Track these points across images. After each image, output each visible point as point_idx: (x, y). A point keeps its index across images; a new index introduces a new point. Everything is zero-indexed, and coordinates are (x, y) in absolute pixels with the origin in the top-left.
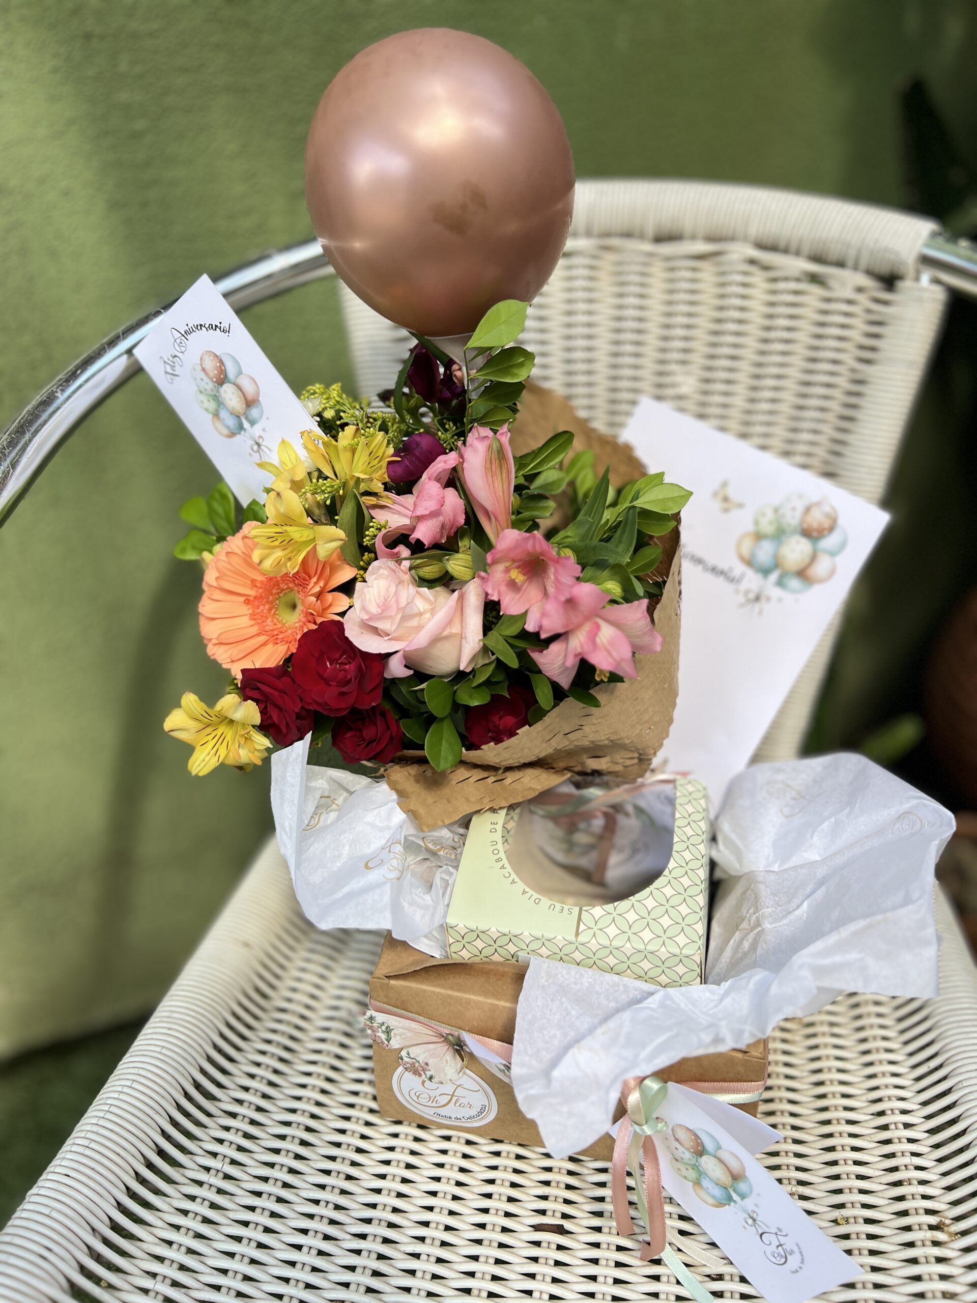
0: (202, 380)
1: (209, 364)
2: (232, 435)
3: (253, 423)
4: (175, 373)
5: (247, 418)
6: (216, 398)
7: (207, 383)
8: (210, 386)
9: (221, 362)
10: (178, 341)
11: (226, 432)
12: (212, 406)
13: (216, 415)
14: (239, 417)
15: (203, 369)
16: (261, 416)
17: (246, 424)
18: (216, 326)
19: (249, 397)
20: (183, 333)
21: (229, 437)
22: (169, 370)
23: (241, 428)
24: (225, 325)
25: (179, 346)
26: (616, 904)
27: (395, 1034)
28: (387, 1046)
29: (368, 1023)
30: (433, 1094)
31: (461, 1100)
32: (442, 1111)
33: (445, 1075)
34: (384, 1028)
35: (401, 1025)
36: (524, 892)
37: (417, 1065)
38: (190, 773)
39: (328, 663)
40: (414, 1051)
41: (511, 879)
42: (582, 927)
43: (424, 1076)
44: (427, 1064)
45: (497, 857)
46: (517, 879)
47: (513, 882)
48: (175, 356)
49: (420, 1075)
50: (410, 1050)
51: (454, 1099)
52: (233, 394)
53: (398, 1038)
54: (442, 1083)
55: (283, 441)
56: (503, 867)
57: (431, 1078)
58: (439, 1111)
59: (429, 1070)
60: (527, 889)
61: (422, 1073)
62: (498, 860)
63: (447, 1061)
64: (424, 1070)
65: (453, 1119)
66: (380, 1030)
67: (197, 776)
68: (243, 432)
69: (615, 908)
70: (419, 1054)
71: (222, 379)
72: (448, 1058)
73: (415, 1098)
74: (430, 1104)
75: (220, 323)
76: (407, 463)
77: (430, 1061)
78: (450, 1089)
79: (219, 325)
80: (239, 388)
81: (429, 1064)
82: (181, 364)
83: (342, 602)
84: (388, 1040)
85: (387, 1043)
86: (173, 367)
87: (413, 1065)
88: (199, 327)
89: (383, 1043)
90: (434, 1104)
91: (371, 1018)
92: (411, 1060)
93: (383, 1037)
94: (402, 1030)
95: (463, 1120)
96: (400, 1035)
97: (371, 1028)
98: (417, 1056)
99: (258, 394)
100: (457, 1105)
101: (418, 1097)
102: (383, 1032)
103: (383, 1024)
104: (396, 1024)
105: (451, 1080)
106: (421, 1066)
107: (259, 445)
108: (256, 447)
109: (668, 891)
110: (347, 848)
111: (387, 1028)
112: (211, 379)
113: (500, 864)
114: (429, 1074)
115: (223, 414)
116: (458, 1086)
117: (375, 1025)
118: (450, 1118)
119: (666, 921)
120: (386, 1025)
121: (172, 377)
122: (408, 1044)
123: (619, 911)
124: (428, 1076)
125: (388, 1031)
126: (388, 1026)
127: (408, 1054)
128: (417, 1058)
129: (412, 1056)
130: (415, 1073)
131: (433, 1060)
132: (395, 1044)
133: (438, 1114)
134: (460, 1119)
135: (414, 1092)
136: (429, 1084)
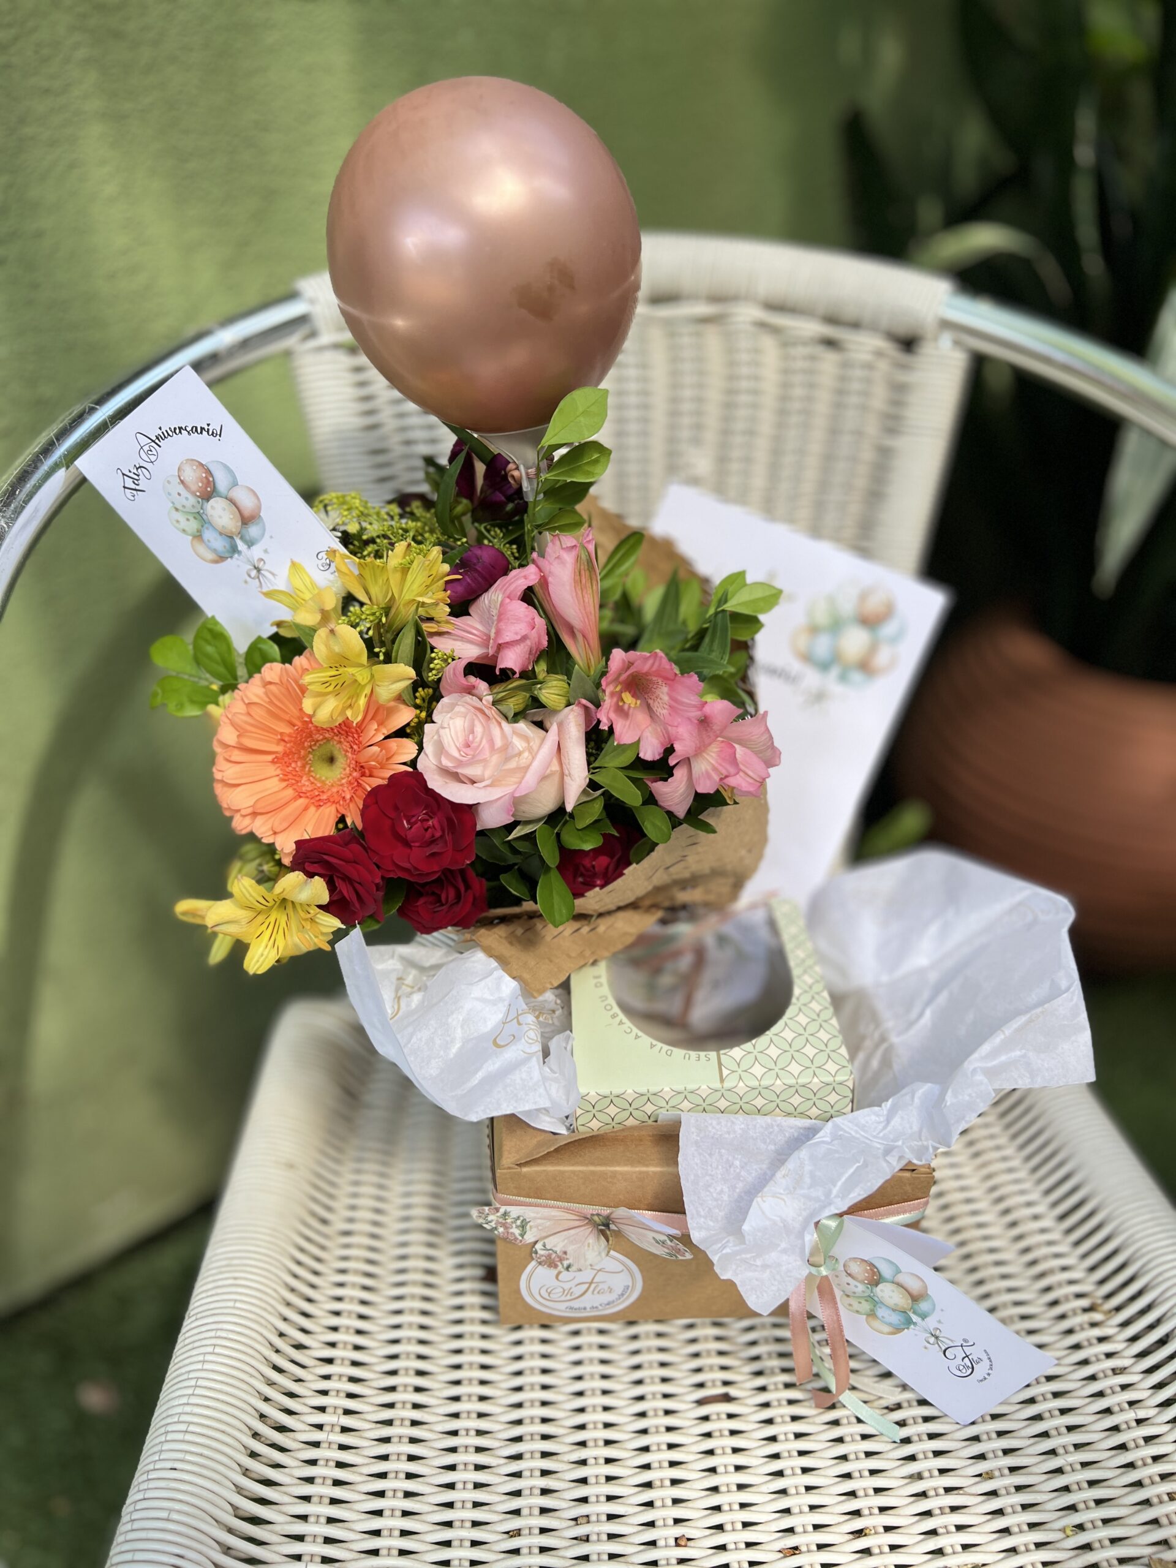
0: (179, 494)
1: (191, 475)
2: (221, 559)
3: (250, 544)
4: (137, 488)
5: (242, 538)
6: (201, 517)
7: (187, 499)
8: (190, 501)
9: (209, 472)
10: (146, 448)
11: (210, 556)
12: (193, 525)
13: (198, 536)
14: (231, 538)
15: (182, 482)
16: (263, 535)
17: (241, 546)
18: (202, 429)
19: (246, 513)
20: (154, 438)
21: (216, 562)
22: (129, 483)
23: (234, 550)
24: (215, 426)
25: (147, 454)
26: (754, 1041)
27: (531, 1227)
28: (521, 1241)
29: (501, 1220)
30: (567, 1286)
31: (601, 1286)
32: (576, 1304)
33: (586, 1260)
34: (519, 1222)
35: (539, 1215)
36: (652, 1046)
37: (554, 1256)
38: (246, 973)
39: (405, 822)
40: (550, 1242)
41: (633, 1034)
42: (725, 1072)
43: (560, 1267)
44: (565, 1253)
45: (611, 1013)
46: (640, 1033)
47: (637, 1037)
48: (140, 467)
49: (556, 1266)
50: (546, 1241)
51: (593, 1286)
52: (224, 510)
53: (534, 1230)
54: (580, 1270)
55: (293, 564)
56: (621, 1023)
57: (568, 1268)
58: (572, 1304)
59: (567, 1259)
60: (655, 1042)
61: (559, 1264)
62: (614, 1016)
63: (589, 1244)
64: (561, 1260)
65: (588, 1309)
66: (514, 1225)
67: (255, 975)
68: (236, 555)
69: (754, 1046)
70: (557, 1243)
71: (208, 492)
72: (591, 1241)
73: (546, 1296)
74: (563, 1298)
75: (208, 425)
76: (469, 580)
77: (570, 1249)
78: (587, 1276)
79: (206, 428)
80: (232, 502)
81: (568, 1252)
82: (148, 476)
83: (407, 749)
84: (522, 1235)
85: (520, 1238)
86: (135, 481)
87: (549, 1256)
88: (177, 431)
89: (516, 1239)
90: (569, 1297)
91: (505, 1214)
92: (547, 1252)
93: (517, 1232)
94: (539, 1221)
95: (600, 1308)
96: (537, 1226)
97: (504, 1225)
98: (554, 1246)
99: (259, 508)
100: (596, 1292)
101: (549, 1294)
102: (517, 1227)
103: (518, 1218)
104: (533, 1215)
105: (591, 1265)
106: (558, 1257)
107: (258, 570)
108: (254, 573)
109: (803, 1019)
110: (459, 1031)
111: (522, 1221)
112: (193, 494)
113: (617, 1020)
114: (566, 1263)
115: (208, 535)
116: (600, 1270)
117: (509, 1221)
118: (585, 1309)
119: (810, 1051)
120: (521, 1218)
121: (135, 492)
122: (544, 1234)
123: (759, 1047)
124: (565, 1266)
125: (523, 1226)
126: (525, 1220)
127: (544, 1246)
128: (554, 1249)
129: (548, 1247)
130: (550, 1266)
131: (574, 1247)
132: (529, 1238)
133: (571, 1308)
134: (597, 1307)
135: (545, 1288)
136: (565, 1275)
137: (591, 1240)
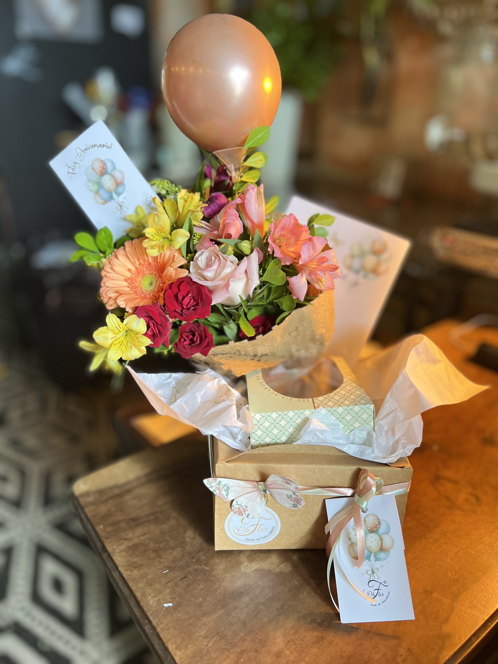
0: (91, 174)
3: (119, 195)
4: (74, 172)
5: (115, 192)
6: (98, 183)
7: (94, 176)
9: (104, 164)
10: (79, 154)
11: (101, 201)
12: (95, 187)
13: (97, 193)
14: (111, 192)
15: (93, 169)
16: (124, 191)
19: (118, 181)
20: (83, 150)
21: (103, 204)
22: (71, 171)
23: (111, 198)
24: (109, 144)
25: (80, 157)
27: (231, 491)
28: (226, 499)
30: (246, 526)
31: (262, 527)
32: (250, 537)
33: (256, 511)
34: (225, 488)
35: (234, 484)
37: (241, 508)
40: (239, 501)
43: (244, 516)
49: (242, 515)
51: (258, 526)
52: (109, 180)
53: (233, 493)
54: (253, 518)
58: (248, 537)
61: (244, 513)
63: (257, 502)
68: (112, 200)
71: (103, 172)
73: (236, 532)
74: (244, 533)
77: (249, 505)
78: (255, 521)
79: (105, 144)
80: (113, 177)
81: (248, 507)
82: (79, 166)
84: (227, 495)
85: (226, 497)
87: (239, 508)
88: (93, 146)
89: (224, 497)
91: (220, 482)
92: (238, 506)
95: (261, 539)
96: (234, 491)
97: (219, 489)
99: (123, 179)
100: (259, 531)
101: (238, 531)
103: (225, 485)
104: (232, 484)
106: (244, 509)
107: (121, 206)
108: (119, 208)
112: (97, 173)
114: (247, 513)
115: (102, 192)
116: (261, 518)
118: (254, 540)
121: (72, 175)
122: (238, 496)
124: (247, 515)
125: (227, 490)
126: (228, 486)
127: (237, 502)
128: (242, 504)
129: (239, 503)
130: (240, 515)
131: (251, 503)
132: (230, 498)
133: (248, 540)
134: (259, 539)
135: (236, 528)
136: (246, 520)
137: (258, 500)
